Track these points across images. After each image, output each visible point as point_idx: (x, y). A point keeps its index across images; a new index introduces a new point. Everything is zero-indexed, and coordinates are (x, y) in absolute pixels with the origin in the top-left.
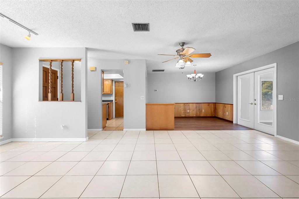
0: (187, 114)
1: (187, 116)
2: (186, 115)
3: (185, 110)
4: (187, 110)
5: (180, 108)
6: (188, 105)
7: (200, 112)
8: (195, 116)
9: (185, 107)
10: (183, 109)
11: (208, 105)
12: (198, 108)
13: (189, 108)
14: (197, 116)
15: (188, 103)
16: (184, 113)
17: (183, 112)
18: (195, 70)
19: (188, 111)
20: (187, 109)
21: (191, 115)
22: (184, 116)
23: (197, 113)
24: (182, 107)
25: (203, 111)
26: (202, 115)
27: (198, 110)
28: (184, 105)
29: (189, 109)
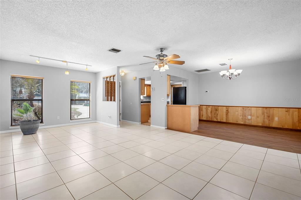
0: (247, 121)
1: (247, 124)
2: (245, 122)
3: (244, 116)
4: (247, 116)
5: (237, 113)
6: (249, 109)
7: (269, 121)
8: (261, 125)
9: (245, 111)
10: (241, 114)
11: (287, 111)
12: (266, 114)
13: (251, 113)
14: (265, 126)
15: (248, 107)
16: (242, 119)
17: (241, 117)
18: (230, 66)
19: (249, 117)
20: (247, 114)
21: (254, 123)
22: (242, 123)
23: (264, 121)
24: (240, 111)
25: (276, 119)
26: (274, 125)
27: (266, 117)
28: (243, 109)
29: (251, 115)
